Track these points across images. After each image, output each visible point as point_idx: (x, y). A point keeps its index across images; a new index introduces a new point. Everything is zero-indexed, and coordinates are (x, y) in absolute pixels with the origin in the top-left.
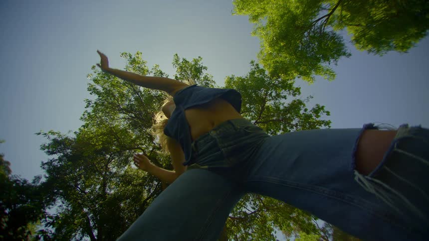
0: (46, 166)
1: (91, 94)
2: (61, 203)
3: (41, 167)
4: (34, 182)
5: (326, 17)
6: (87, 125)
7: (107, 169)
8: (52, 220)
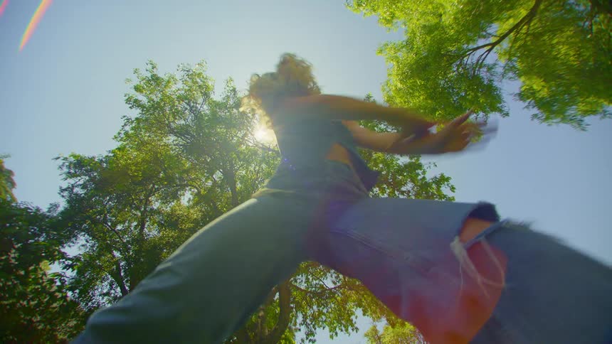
0: (66, 193)
1: (130, 107)
2: (84, 242)
3: (59, 193)
4: (49, 211)
5: (489, 47)
6: (125, 147)
7: (147, 202)
8: (70, 262)
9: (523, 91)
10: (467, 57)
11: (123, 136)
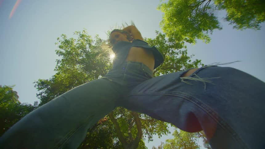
3: (37, 97)
4: (35, 105)
9: (228, 17)
10: (200, 6)
11: (58, 68)
